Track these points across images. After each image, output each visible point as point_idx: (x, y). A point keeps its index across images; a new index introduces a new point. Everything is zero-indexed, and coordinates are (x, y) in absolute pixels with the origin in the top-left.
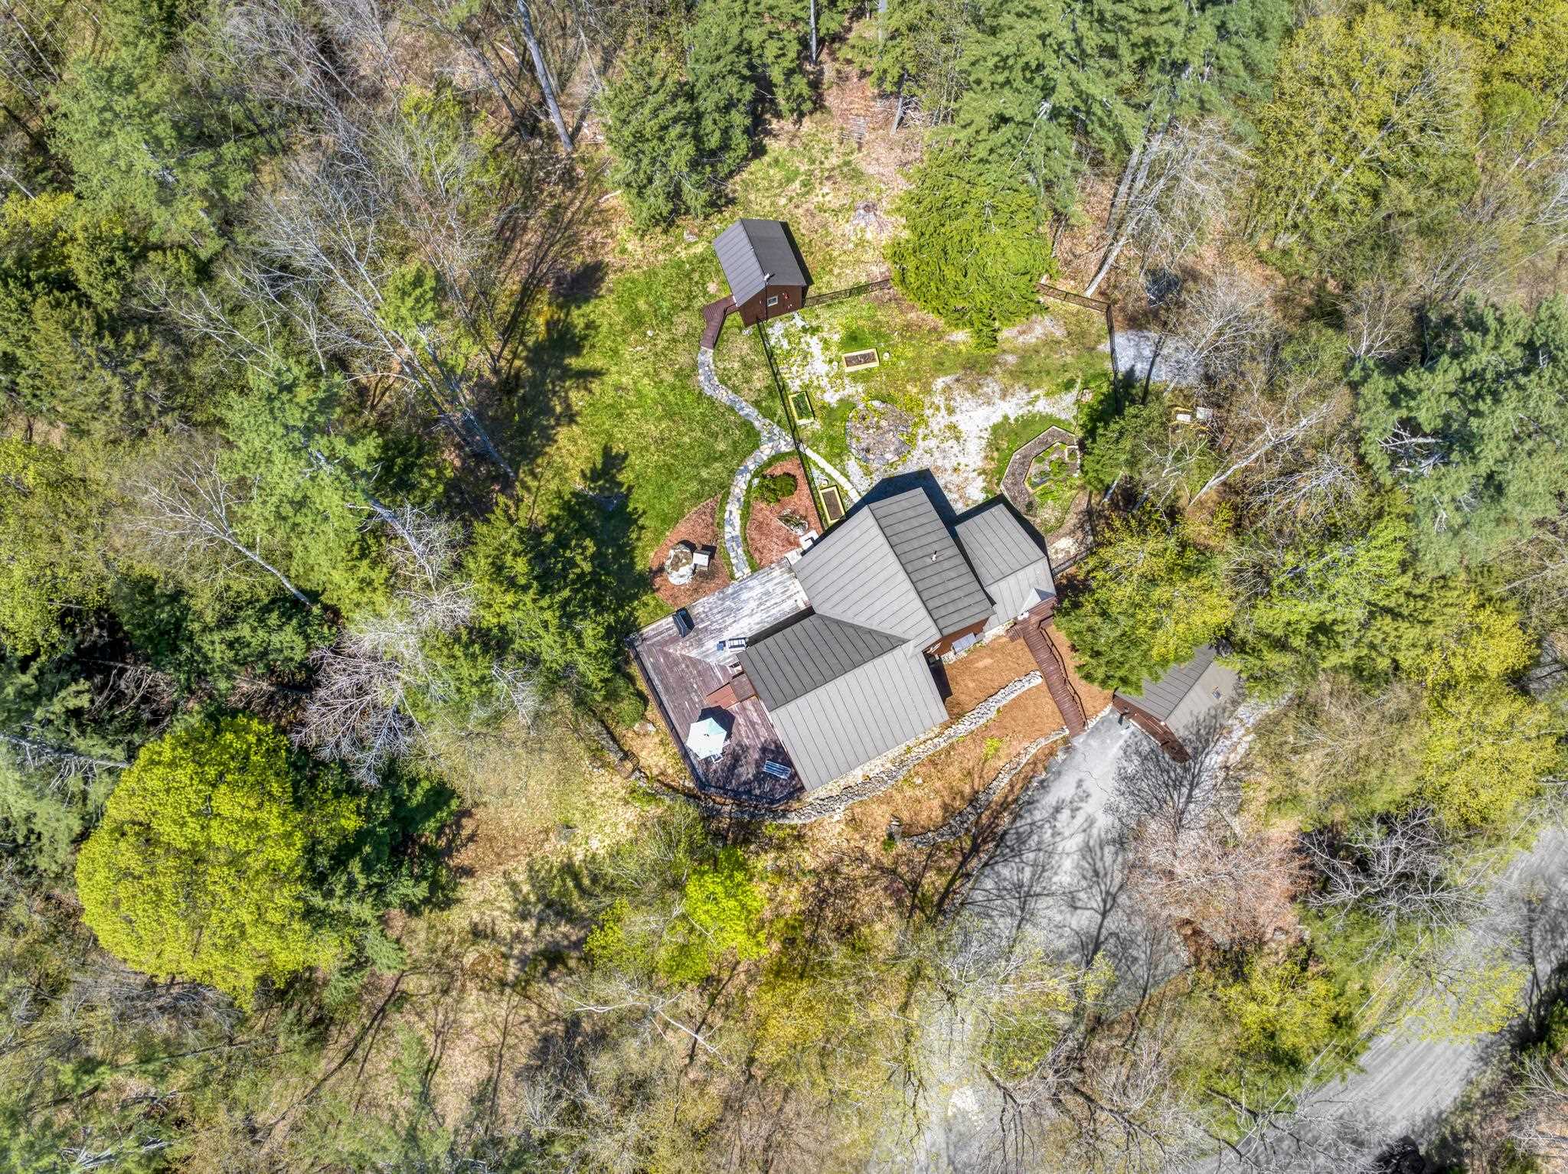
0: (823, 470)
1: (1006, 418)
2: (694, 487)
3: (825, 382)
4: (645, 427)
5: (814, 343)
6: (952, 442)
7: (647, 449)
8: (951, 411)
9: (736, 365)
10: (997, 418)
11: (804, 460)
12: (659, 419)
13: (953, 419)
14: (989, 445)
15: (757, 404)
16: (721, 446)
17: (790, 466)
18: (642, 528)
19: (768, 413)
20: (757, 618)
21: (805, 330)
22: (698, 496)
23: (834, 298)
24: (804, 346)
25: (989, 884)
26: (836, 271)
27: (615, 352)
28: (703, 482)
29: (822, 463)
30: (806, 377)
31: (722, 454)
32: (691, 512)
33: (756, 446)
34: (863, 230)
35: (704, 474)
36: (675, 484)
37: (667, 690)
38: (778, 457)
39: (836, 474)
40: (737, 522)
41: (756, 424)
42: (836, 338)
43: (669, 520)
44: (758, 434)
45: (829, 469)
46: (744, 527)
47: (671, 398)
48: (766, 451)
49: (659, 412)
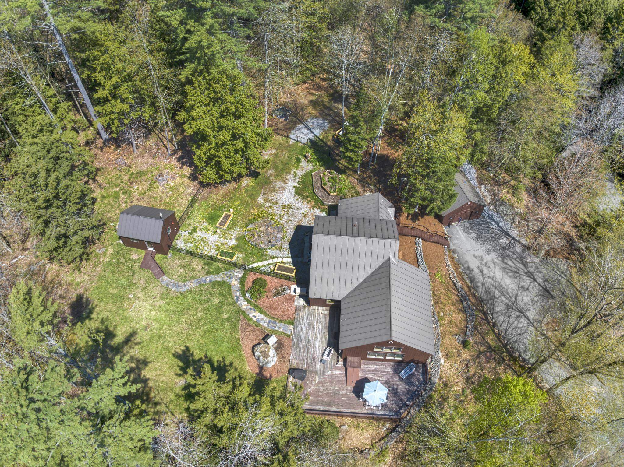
0: (264, 265)
1: (295, 187)
2: (227, 325)
3: (222, 240)
4: (177, 329)
5: (200, 234)
6: (291, 211)
7: (189, 335)
8: (277, 203)
9: (181, 270)
10: (293, 190)
11: (253, 270)
12: (179, 319)
13: (281, 204)
14: (303, 199)
15: (208, 273)
16: (216, 301)
17: (251, 278)
18: (231, 364)
19: (217, 271)
20: (318, 336)
21: (191, 233)
22: (234, 327)
23: (187, 213)
24: (197, 239)
25: (502, 318)
26: (176, 205)
27: (125, 318)
28: (228, 320)
29: (260, 264)
30: (213, 246)
31: (221, 303)
32: (239, 334)
33: (229, 286)
34: (168, 184)
35: (225, 316)
36: (219, 333)
37: (329, 405)
38: (242, 281)
39: (271, 261)
40: (262, 316)
41: (218, 279)
42: (205, 224)
43: (236, 347)
44: (224, 282)
45: (266, 263)
46: (266, 315)
47: (172, 308)
48: (235, 284)
49: (175, 318)
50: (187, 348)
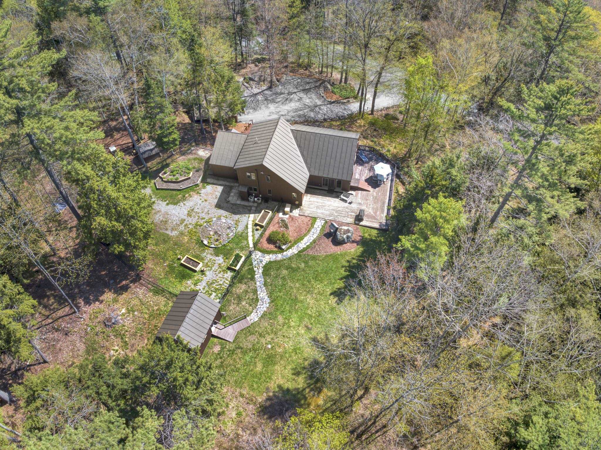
0: (253, 236)
1: (168, 204)
2: (311, 263)
3: (216, 267)
4: (312, 302)
5: (201, 287)
6: (196, 210)
7: (319, 293)
8: (183, 221)
9: (244, 303)
10: (171, 207)
11: (255, 245)
12: (302, 302)
13: (185, 217)
14: (185, 200)
15: (253, 279)
16: (285, 272)
17: (266, 245)
18: (348, 261)
19: (252, 272)
22: (314, 258)
24: (207, 289)
25: (320, 116)
26: (156, 308)
27: (295, 350)
28: (306, 263)
29: (250, 239)
30: (220, 275)
31: (288, 268)
32: (323, 254)
33: (270, 262)
34: (123, 315)
35: (303, 265)
36: (319, 269)
38: (265, 252)
39: (250, 230)
40: (306, 238)
41: (261, 271)
42: (189, 282)
43: (335, 258)
44: (264, 267)
45: (250, 234)
46: (305, 235)
47: (287, 308)
48: (267, 258)
49: (299, 305)
50: (331, 294)
